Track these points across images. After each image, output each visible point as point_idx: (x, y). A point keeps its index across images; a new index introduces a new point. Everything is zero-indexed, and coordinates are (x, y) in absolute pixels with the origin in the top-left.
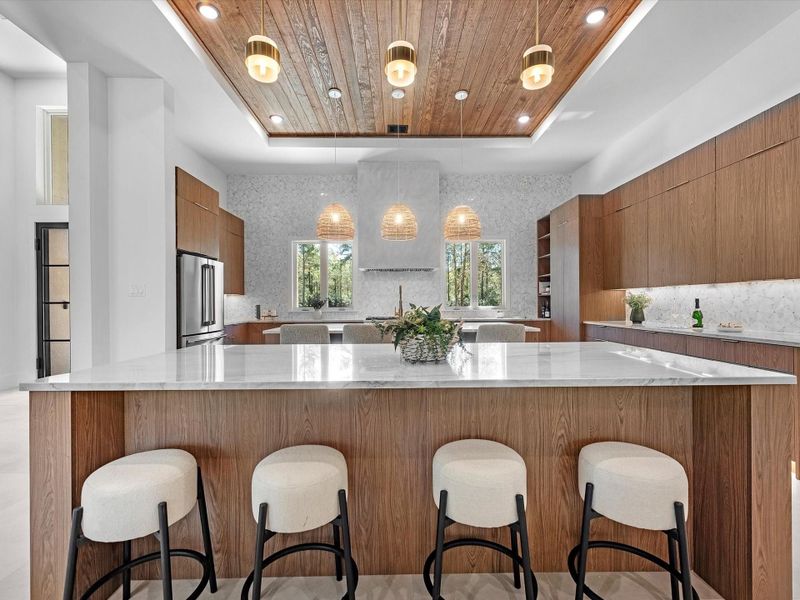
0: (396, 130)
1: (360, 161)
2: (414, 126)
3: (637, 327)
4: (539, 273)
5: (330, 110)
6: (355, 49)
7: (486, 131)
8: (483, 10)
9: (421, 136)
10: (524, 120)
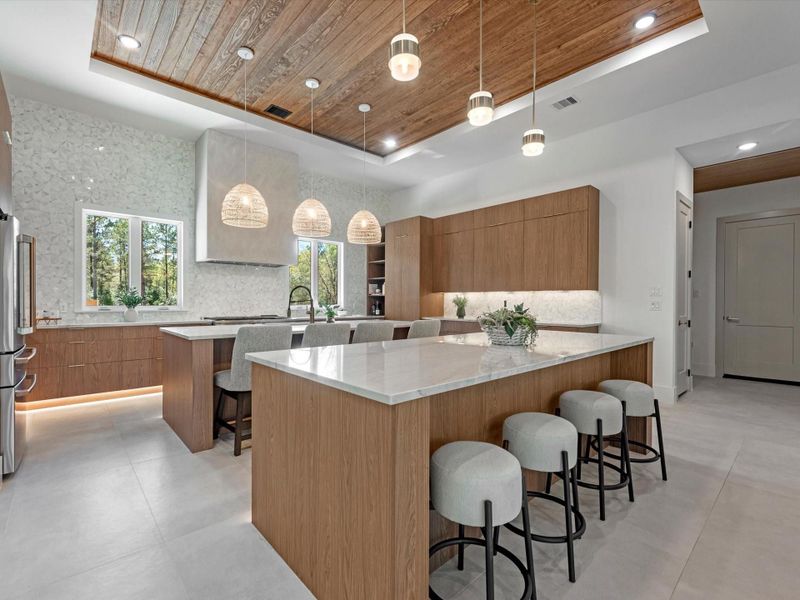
0: (276, 112)
1: (210, 129)
2: (298, 115)
3: (461, 320)
4: (369, 276)
5: (220, 65)
6: (310, 28)
7: (355, 142)
8: (435, 59)
9: (296, 126)
10: (390, 143)
